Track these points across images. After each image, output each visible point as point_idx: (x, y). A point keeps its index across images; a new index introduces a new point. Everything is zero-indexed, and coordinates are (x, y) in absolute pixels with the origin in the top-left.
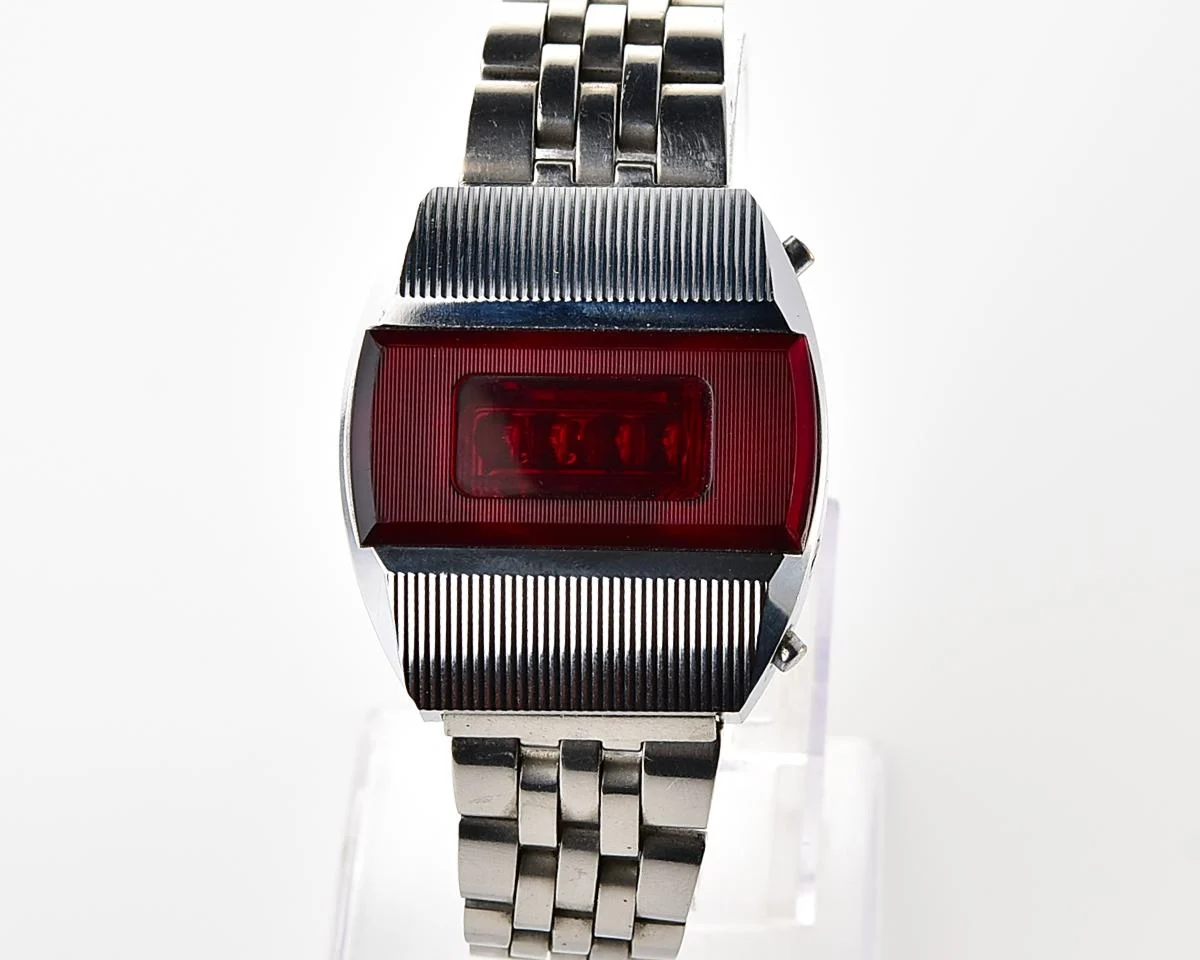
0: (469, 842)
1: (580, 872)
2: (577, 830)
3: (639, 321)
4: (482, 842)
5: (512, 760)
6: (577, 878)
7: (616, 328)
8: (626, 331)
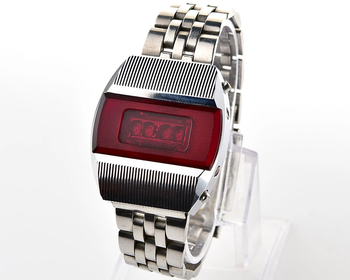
0: (121, 238)
1: (151, 250)
2: (150, 238)
3: (176, 99)
4: (125, 238)
5: (132, 216)
6: (150, 252)
7: (170, 101)
8: (172, 102)
